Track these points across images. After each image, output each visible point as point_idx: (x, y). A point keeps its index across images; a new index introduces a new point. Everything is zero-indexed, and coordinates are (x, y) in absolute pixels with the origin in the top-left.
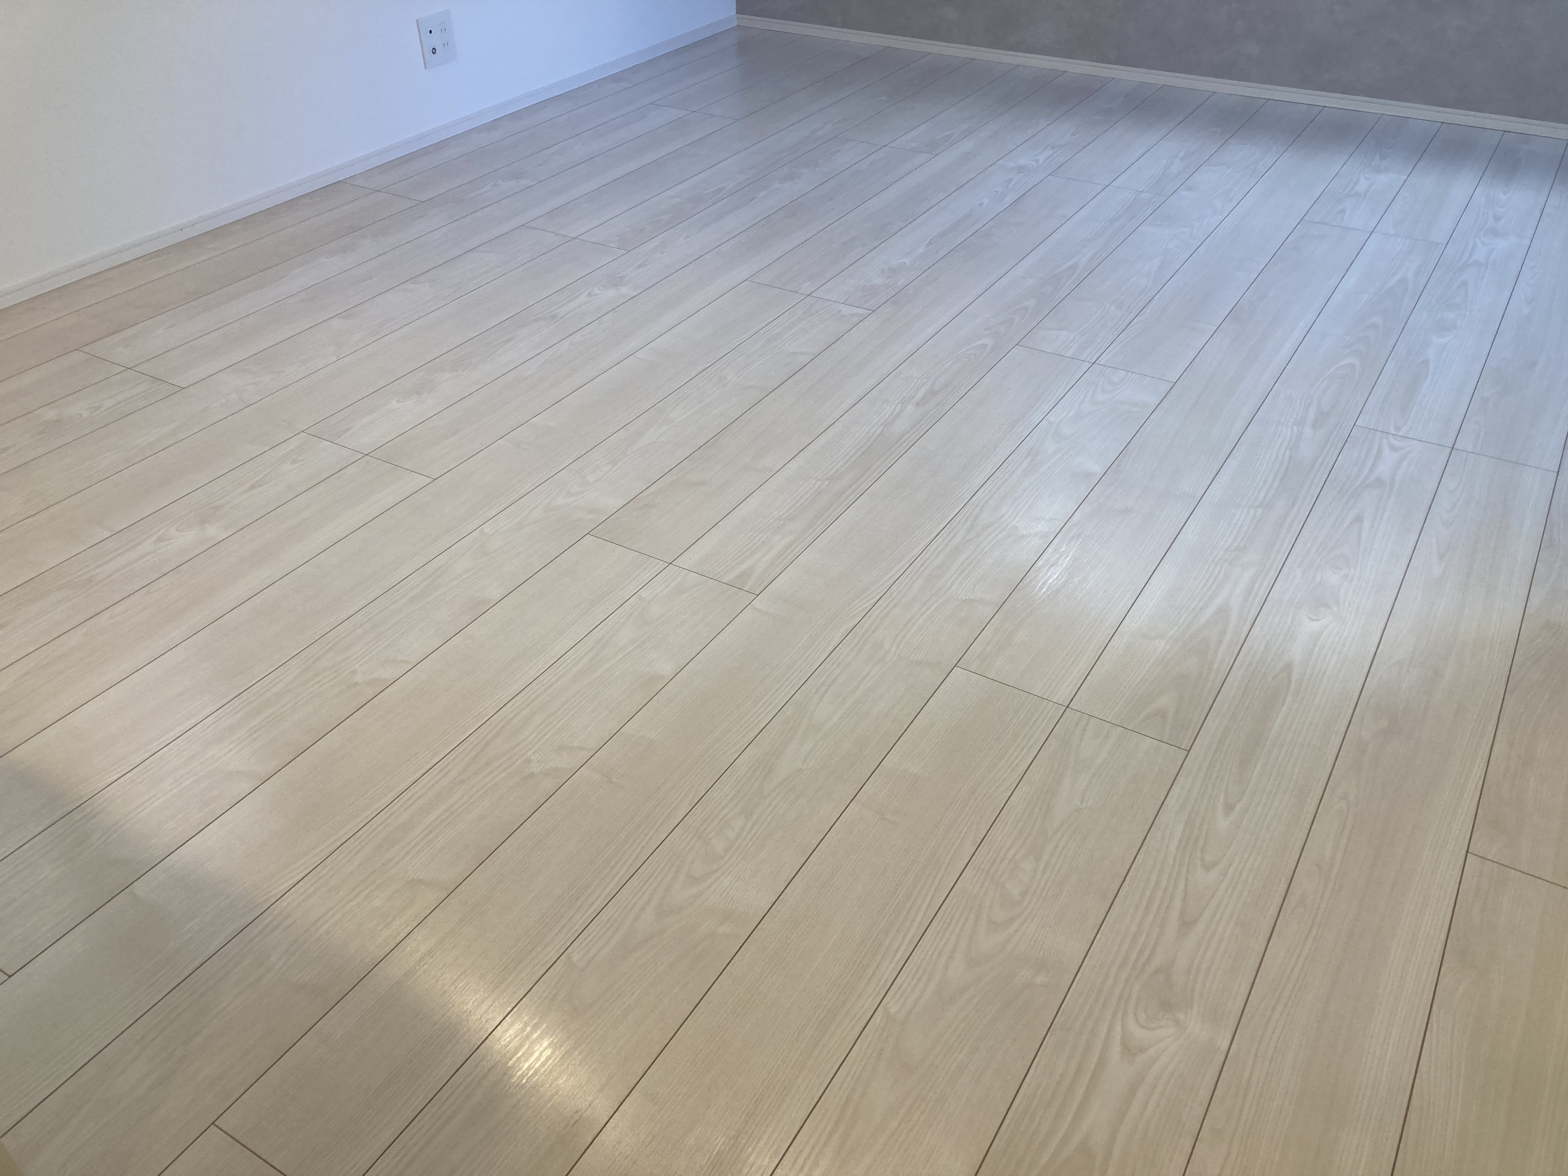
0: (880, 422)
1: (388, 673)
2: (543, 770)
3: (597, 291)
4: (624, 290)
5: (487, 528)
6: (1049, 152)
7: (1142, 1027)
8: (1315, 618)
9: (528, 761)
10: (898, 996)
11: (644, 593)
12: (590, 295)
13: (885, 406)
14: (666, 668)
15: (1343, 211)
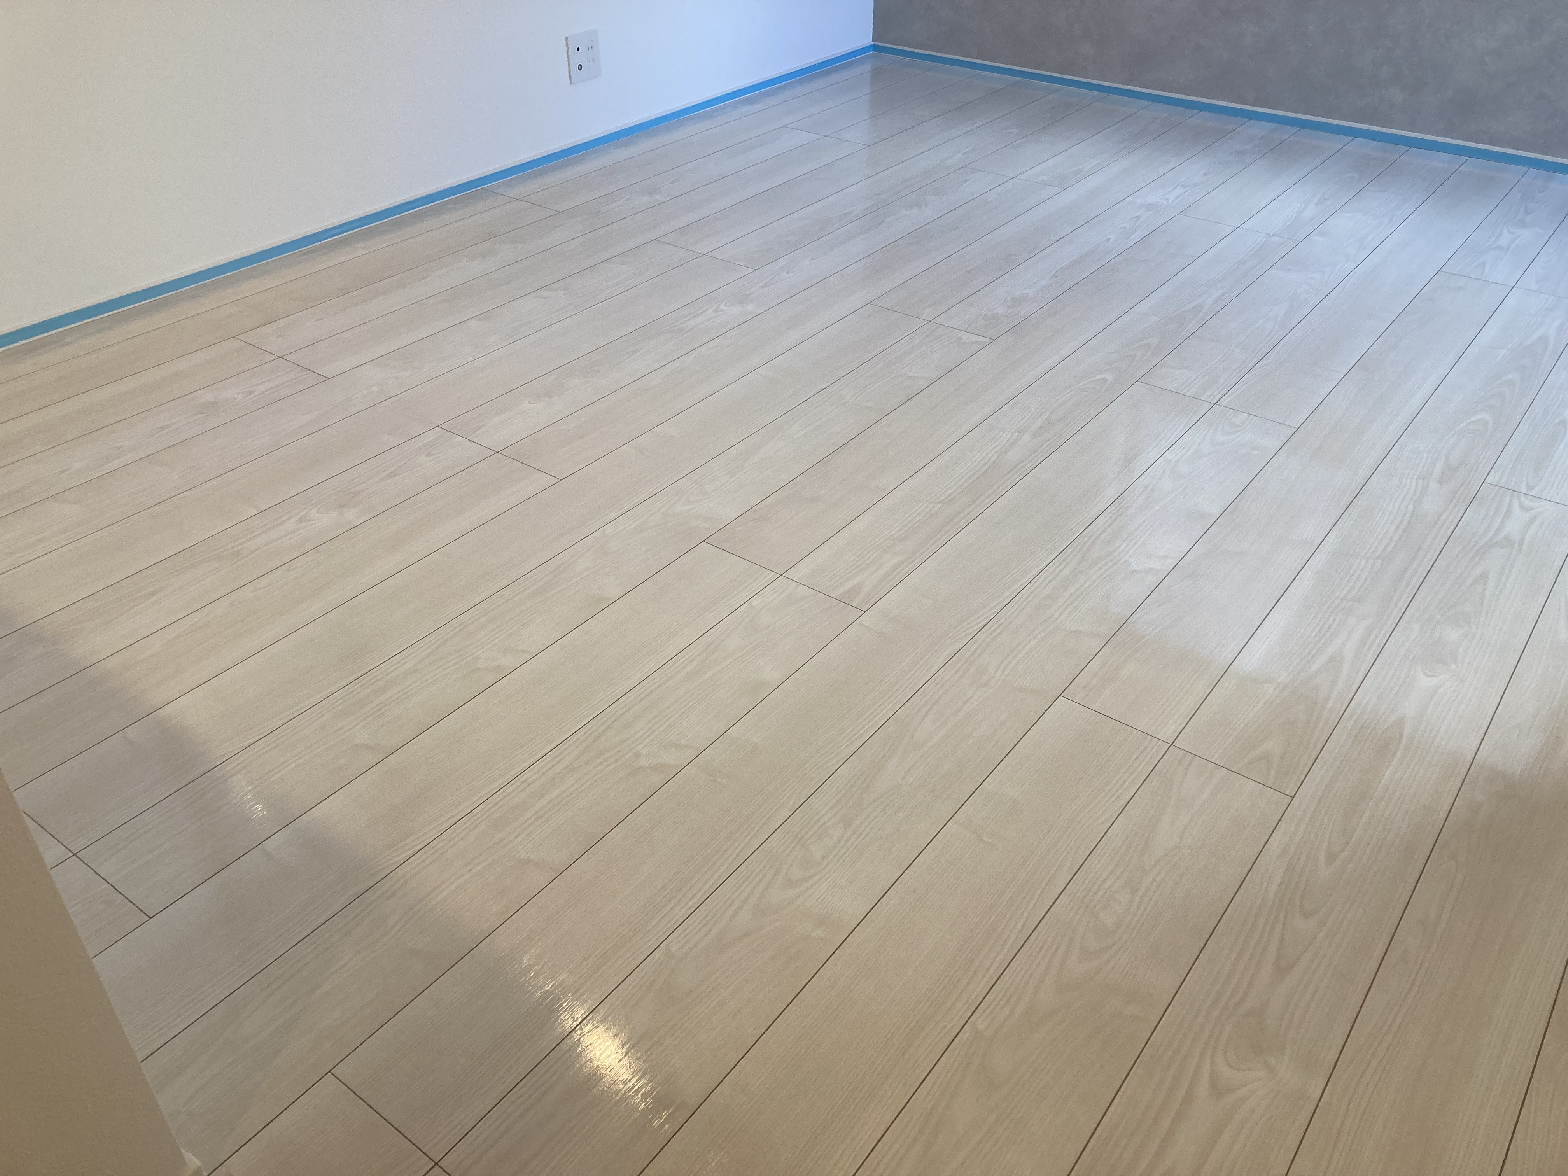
0: (996, 450)
1: (508, 661)
2: (651, 765)
3: (723, 307)
4: (750, 307)
5: (609, 530)
6: (1179, 191)
7: (1232, 1067)
8: (1430, 674)
9: (638, 755)
10: (986, 1013)
11: (755, 602)
12: (715, 311)
13: (1001, 433)
14: (772, 675)
15: (1484, 264)
